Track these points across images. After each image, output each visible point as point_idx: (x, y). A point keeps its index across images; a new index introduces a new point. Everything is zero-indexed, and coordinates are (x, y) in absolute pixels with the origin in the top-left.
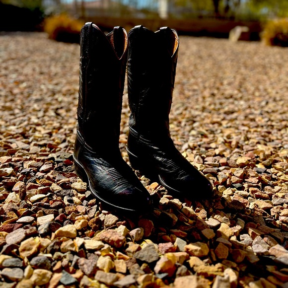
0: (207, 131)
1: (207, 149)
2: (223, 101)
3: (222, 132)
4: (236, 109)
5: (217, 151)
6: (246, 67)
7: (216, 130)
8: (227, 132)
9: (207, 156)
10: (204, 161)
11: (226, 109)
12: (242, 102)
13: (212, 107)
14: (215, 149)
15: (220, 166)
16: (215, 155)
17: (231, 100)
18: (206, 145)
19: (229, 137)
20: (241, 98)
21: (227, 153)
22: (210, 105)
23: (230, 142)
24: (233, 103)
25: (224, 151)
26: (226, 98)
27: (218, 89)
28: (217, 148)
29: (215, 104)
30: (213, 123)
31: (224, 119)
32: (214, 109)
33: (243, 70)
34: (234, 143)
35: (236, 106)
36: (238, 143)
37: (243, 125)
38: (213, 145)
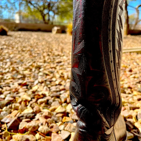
0: (49, 72)
1: (51, 82)
2: (55, 57)
3: (57, 72)
4: (62, 60)
5: (57, 83)
6: (63, 43)
7: (54, 71)
8: (61, 72)
9: (52, 86)
10: (50, 90)
11: (57, 61)
12: (65, 57)
13: (49, 60)
14: (55, 81)
15: (60, 91)
16: (56, 85)
17: (59, 57)
18: (50, 80)
19: (62, 74)
20: (64, 56)
21: (63, 83)
22: (48, 59)
23: (63, 77)
24: (60, 58)
25: (61, 81)
26: (56, 56)
27: (51, 52)
28: (56, 80)
29: (51, 59)
30: (52, 68)
31: (57, 66)
32: (51, 61)
33: (61, 44)
34: (66, 77)
35: (62, 59)
36: (68, 76)
37: (68, 67)
38: (54, 79)
